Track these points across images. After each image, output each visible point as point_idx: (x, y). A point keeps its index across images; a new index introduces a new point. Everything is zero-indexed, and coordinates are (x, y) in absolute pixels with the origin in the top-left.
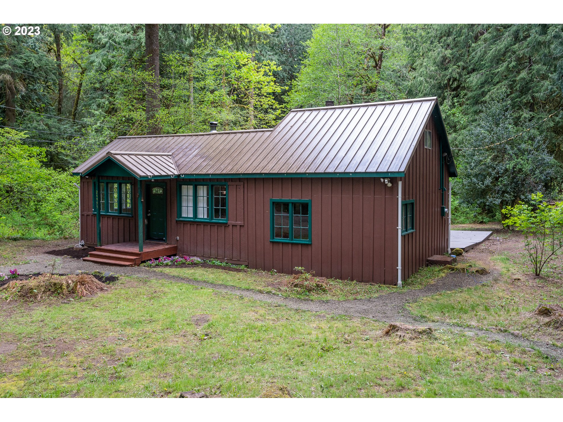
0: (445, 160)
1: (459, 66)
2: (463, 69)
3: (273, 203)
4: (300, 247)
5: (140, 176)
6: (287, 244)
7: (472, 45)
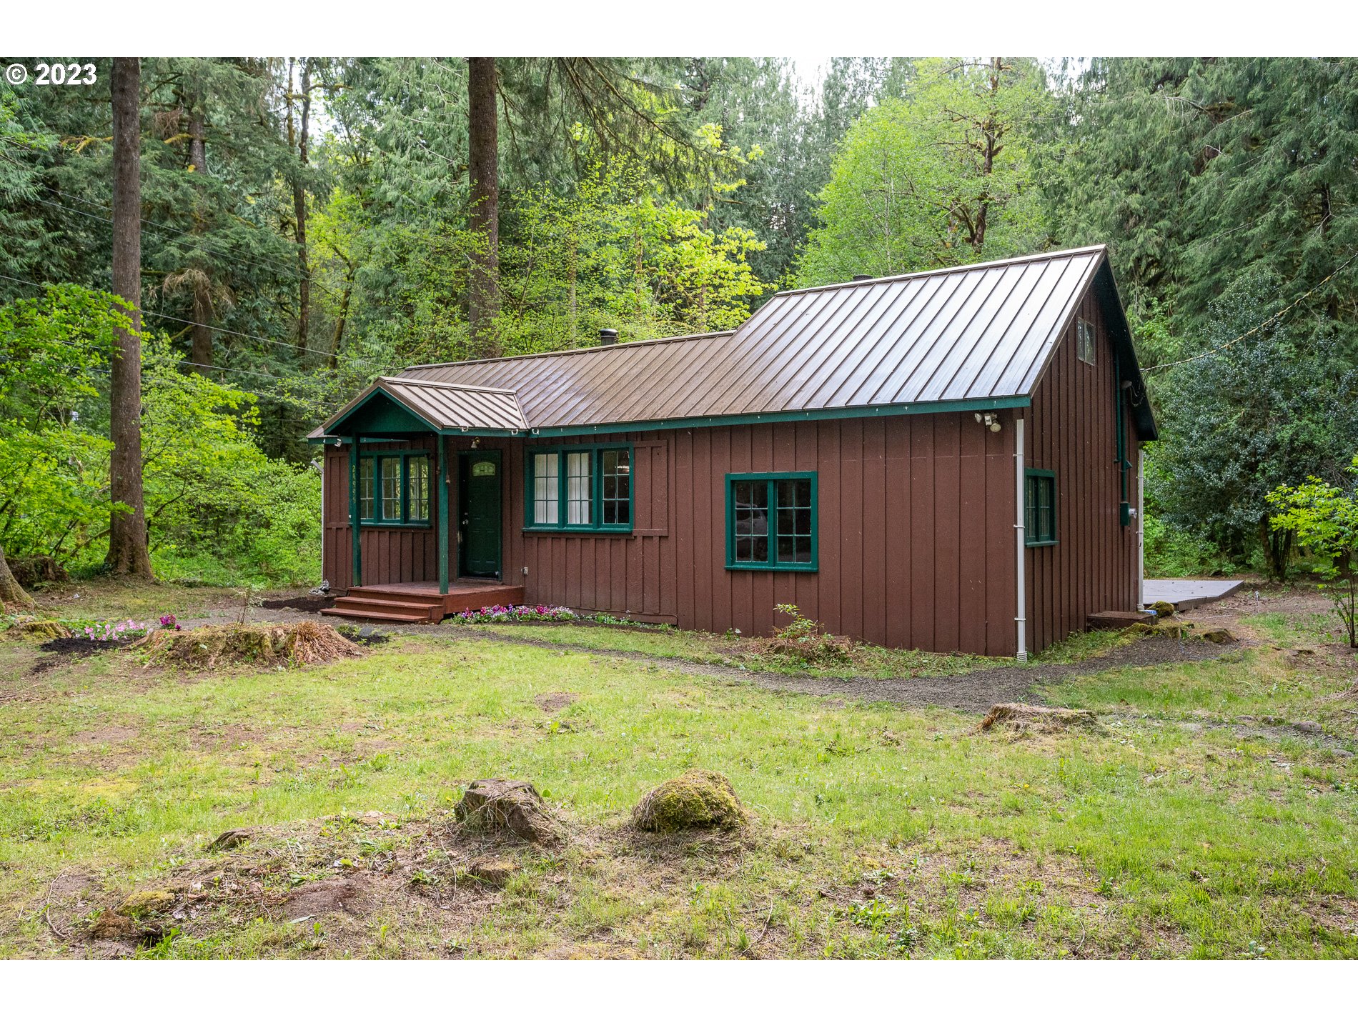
0: (1128, 396)
1: (1160, 230)
2: (1169, 237)
3: (733, 482)
4: (792, 579)
5: (443, 426)
6: (765, 572)
7: (1191, 182)
